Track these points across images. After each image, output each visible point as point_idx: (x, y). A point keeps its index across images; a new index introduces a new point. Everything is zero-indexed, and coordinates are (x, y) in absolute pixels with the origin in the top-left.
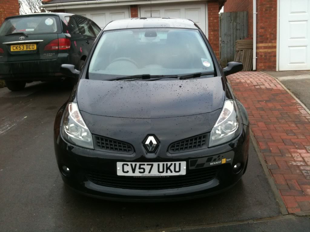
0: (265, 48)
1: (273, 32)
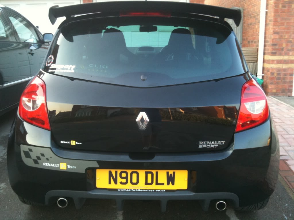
0: (279, 62)
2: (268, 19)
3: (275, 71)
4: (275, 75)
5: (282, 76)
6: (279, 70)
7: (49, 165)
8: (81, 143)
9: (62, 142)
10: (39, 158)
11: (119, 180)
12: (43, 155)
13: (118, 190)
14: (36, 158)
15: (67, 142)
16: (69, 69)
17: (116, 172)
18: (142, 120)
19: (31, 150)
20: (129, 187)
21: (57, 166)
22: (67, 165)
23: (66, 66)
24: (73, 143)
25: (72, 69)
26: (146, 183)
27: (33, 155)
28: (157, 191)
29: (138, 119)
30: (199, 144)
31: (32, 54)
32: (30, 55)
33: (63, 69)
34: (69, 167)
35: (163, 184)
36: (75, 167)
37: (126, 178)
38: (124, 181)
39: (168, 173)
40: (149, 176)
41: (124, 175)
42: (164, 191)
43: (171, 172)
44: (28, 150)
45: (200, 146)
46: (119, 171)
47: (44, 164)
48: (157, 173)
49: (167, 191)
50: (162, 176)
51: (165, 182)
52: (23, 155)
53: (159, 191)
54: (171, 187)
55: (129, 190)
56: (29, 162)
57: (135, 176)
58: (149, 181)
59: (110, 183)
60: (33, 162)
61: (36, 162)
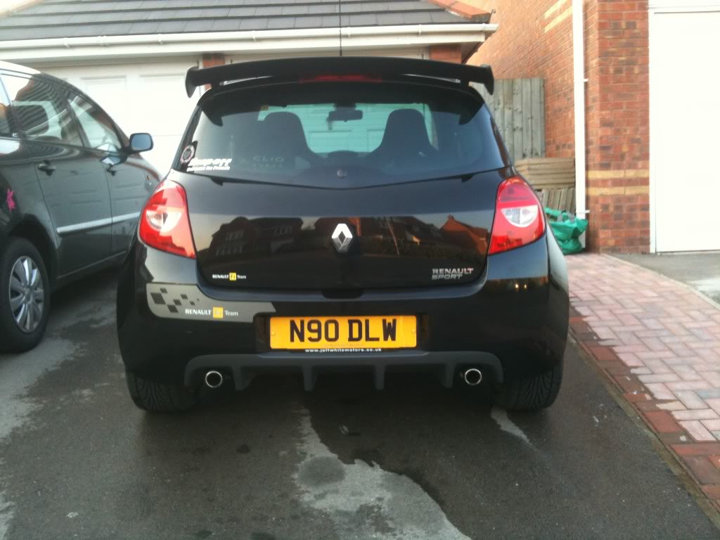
0: (617, 183)
1: (638, 137)
2: (591, 97)
3: (610, 202)
4: (611, 209)
5: (625, 211)
6: (618, 199)
7: (195, 312)
8: (245, 277)
9: (214, 276)
10: (177, 302)
11: (307, 334)
12: (184, 297)
13: (307, 351)
14: (173, 303)
15: (222, 277)
16: (221, 165)
17: (302, 323)
18: (342, 236)
19: (164, 291)
20: (323, 345)
21: (208, 312)
22: (224, 310)
23: (217, 160)
24: (233, 277)
25: (226, 164)
26: (351, 339)
27: (169, 299)
28: (368, 350)
29: (335, 235)
30: (431, 274)
31: (113, 173)
32: (109, 174)
33: (211, 165)
34: (227, 313)
35: (377, 339)
36: (236, 314)
37: (319, 331)
38: (315, 336)
39: (384, 321)
40: (355, 326)
41: (314, 326)
42: (380, 350)
43: (389, 320)
44: (159, 292)
45: (434, 277)
46: (307, 320)
47: (188, 311)
48: (367, 322)
49: (384, 350)
50: (376, 326)
51: (381, 337)
52: (150, 300)
53: (371, 350)
54: (390, 344)
55: (324, 351)
56: (160, 311)
57: (332, 327)
58: (356, 335)
59: (292, 340)
60: (168, 310)
61: (172, 309)
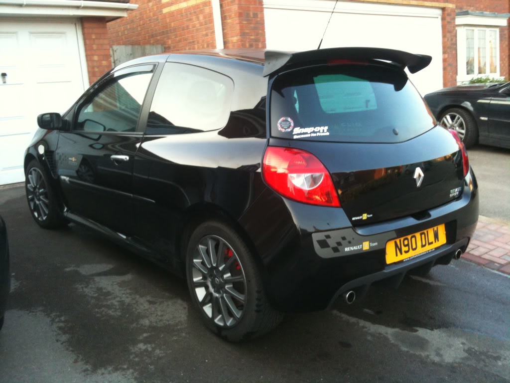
7: (352, 249)
8: (371, 215)
9: (354, 219)
10: (339, 244)
11: (404, 249)
12: (344, 238)
13: (404, 261)
14: (336, 245)
15: (358, 218)
16: (322, 131)
17: (400, 242)
18: (419, 176)
19: (328, 237)
20: (412, 254)
21: (360, 247)
24: (365, 216)
26: (422, 246)
27: (332, 243)
29: (416, 176)
30: (450, 194)
33: (314, 132)
34: (371, 245)
35: (432, 243)
36: (377, 244)
37: (408, 245)
38: (406, 249)
39: (434, 229)
41: (406, 242)
42: (434, 250)
44: (324, 238)
46: (402, 239)
47: (347, 249)
48: (427, 232)
49: (437, 249)
50: (431, 234)
51: (434, 240)
52: (316, 246)
53: (431, 251)
54: (437, 244)
55: (412, 258)
57: (413, 241)
59: (397, 255)
60: (332, 251)
61: (336, 250)
